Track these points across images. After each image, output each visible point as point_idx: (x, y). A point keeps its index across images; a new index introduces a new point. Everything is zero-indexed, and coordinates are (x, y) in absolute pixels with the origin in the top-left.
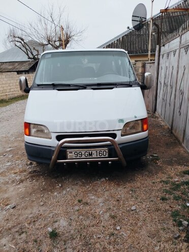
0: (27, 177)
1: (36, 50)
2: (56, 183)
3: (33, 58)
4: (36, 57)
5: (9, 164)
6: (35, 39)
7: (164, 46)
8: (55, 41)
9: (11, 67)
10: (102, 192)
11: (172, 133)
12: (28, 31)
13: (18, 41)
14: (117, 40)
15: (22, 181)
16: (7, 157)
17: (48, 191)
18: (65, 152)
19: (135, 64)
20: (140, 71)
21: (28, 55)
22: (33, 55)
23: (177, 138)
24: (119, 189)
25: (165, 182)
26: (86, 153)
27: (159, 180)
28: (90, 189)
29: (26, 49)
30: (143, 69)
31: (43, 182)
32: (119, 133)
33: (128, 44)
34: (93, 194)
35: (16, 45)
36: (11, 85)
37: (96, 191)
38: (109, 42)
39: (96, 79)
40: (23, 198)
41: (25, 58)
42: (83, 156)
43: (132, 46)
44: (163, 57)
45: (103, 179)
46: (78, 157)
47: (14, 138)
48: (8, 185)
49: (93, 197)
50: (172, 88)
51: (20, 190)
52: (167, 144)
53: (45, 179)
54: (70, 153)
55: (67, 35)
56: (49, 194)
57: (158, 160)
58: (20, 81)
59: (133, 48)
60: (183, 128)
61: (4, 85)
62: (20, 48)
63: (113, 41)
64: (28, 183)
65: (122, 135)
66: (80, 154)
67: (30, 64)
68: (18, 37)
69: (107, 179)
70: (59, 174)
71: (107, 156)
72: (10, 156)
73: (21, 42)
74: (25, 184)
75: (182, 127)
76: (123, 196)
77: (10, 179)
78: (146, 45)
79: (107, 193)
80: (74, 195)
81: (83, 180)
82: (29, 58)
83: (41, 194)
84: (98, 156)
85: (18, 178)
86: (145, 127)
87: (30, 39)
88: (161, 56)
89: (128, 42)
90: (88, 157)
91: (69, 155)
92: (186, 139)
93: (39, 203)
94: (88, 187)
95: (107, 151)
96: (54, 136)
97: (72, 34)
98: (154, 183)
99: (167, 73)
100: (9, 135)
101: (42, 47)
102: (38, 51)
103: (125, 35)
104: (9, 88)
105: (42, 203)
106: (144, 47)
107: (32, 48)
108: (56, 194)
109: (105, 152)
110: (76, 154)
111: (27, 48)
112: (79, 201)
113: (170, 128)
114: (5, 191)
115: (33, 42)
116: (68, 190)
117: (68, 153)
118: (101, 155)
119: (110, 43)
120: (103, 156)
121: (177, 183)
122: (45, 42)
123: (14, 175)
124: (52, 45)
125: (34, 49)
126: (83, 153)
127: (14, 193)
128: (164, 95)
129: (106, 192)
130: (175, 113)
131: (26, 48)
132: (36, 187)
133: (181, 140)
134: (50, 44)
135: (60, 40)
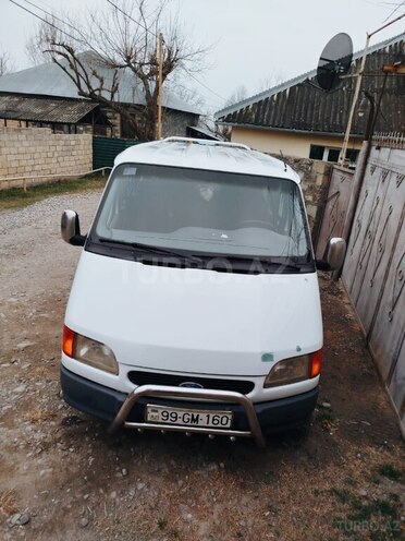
0: (58, 436)
1: (97, 77)
2: (115, 463)
3: (90, 96)
4: (97, 93)
5: (21, 388)
6: (100, 51)
7: (378, 148)
8: (142, 64)
9: (40, 111)
10: (208, 505)
11: (367, 347)
12: (86, 31)
13: (60, 53)
14: (279, 94)
15: (46, 447)
16: (19, 368)
17: (99, 486)
18: (144, 408)
19: (311, 164)
20: (320, 181)
21: (79, 85)
22: (90, 87)
23: (375, 367)
24: (245, 500)
25: (340, 495)
26: (186, 416)
27: (327, 486)
28: (184, 490)
29: (78, 74)
30: (326, 178)
31: (88, 455)
32: (259, 383)
33: (301, 107)
34: (190, 506)
35: (55, 61)
36: (36, 156)
37: (196, 498)
38: (260, 95)
39: (224, 236)
40: (46, 496)
41: (73, 92)
42: (179, 421)
43: (309, 112)
44: (372, 172)
45: (214, 467)
46: (169, 421)
47: (34, 311)
48: (16, 455)
49: (190, 516)
50: (382, 251)
51: (42, 472)
52: (354, 378)
53: (94, 447)
54: (153, 411)
55: (170, 54)
56: (100, 495)
57: (330, 419)
58: (64, 216)
59: (311, 117)
60: (392, 354)
61: (21, 157)
62: (64, 69)
63: (269, 96)
64: (57, 455)
65: (266, 386)
66: (174, 415)
67: (82, 110)
68: (63, 45)
69: (222, 465)
70: (123, 437)
71: (228, 425)
72: (25, 366)
73: (66, 56)
74: (52, 457)
75: (391, 351)
76: (250, 522)
77: (22, 438)
78: (341, 115)
79: (218, 508)
80: (153, 504)
81: (173, 462)
82: (81, 93)
83: (84, 492)
84: (211, 424)
85: (39, 436)
86: (316, 368)
87: (88, 49)
88: (369, 166)
89: (301, 102)
90: (189, 423)
91: (150, 415)
92: (395, 380)
93: (78, 518)
94: (180, 482)
95: (230, 417)
96: (124, 371)
97: (181, 54)
98: (316, 493)
99: (377, 212)
100: (24, 301)
101: (112, 72)
102: (102, 81)
103: (298, 85)
104: (32, 162)
105: (84, 521)
106: (335, 118)
107: (90, 72)
108: (114, 494)
109: (225, 419)
110: (165, 414)
111: (80, 70)
112: (162, 525)
113: (365, 334)
114: (11, 471)
115: (93, 57)
116: (140, 486)
117: (149, 410)
118: (216, 422)
119: (263, 98)
120: (220, 425)
121: (365, 503)
122: (120, 60)
123: (29, 428)
124: (134, 70)
125: (94, 73)
126: (180, 414)
127: (28, 479)
128: (362, 255)
129: (217, 506)
130: (380, 310)
131: (76, 72)
132: (74, 470)
133: (385, 376)
134: (129, 65)
135: (153, 62)
